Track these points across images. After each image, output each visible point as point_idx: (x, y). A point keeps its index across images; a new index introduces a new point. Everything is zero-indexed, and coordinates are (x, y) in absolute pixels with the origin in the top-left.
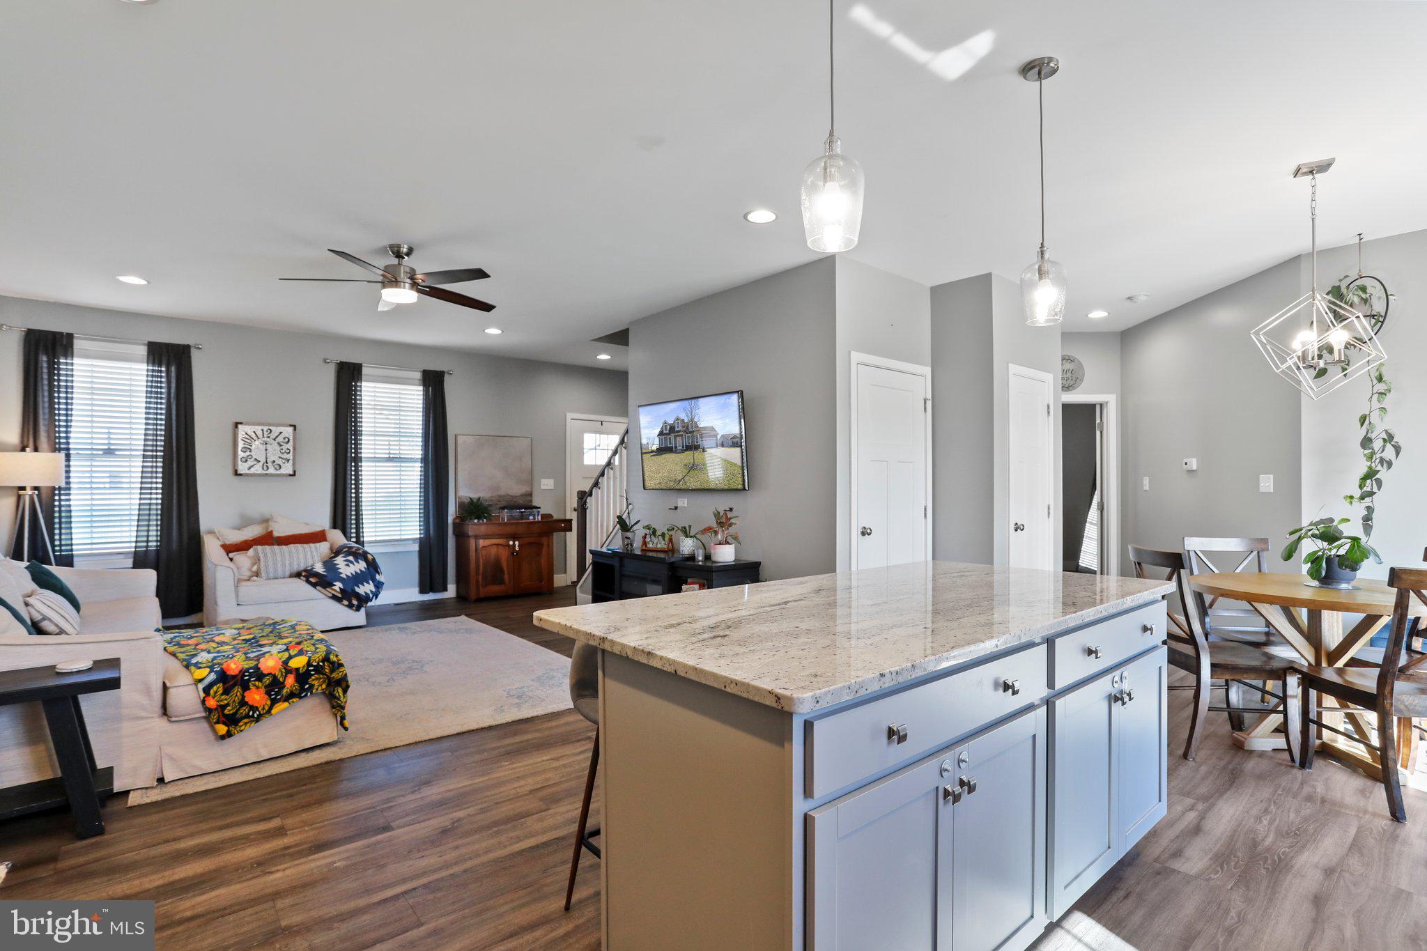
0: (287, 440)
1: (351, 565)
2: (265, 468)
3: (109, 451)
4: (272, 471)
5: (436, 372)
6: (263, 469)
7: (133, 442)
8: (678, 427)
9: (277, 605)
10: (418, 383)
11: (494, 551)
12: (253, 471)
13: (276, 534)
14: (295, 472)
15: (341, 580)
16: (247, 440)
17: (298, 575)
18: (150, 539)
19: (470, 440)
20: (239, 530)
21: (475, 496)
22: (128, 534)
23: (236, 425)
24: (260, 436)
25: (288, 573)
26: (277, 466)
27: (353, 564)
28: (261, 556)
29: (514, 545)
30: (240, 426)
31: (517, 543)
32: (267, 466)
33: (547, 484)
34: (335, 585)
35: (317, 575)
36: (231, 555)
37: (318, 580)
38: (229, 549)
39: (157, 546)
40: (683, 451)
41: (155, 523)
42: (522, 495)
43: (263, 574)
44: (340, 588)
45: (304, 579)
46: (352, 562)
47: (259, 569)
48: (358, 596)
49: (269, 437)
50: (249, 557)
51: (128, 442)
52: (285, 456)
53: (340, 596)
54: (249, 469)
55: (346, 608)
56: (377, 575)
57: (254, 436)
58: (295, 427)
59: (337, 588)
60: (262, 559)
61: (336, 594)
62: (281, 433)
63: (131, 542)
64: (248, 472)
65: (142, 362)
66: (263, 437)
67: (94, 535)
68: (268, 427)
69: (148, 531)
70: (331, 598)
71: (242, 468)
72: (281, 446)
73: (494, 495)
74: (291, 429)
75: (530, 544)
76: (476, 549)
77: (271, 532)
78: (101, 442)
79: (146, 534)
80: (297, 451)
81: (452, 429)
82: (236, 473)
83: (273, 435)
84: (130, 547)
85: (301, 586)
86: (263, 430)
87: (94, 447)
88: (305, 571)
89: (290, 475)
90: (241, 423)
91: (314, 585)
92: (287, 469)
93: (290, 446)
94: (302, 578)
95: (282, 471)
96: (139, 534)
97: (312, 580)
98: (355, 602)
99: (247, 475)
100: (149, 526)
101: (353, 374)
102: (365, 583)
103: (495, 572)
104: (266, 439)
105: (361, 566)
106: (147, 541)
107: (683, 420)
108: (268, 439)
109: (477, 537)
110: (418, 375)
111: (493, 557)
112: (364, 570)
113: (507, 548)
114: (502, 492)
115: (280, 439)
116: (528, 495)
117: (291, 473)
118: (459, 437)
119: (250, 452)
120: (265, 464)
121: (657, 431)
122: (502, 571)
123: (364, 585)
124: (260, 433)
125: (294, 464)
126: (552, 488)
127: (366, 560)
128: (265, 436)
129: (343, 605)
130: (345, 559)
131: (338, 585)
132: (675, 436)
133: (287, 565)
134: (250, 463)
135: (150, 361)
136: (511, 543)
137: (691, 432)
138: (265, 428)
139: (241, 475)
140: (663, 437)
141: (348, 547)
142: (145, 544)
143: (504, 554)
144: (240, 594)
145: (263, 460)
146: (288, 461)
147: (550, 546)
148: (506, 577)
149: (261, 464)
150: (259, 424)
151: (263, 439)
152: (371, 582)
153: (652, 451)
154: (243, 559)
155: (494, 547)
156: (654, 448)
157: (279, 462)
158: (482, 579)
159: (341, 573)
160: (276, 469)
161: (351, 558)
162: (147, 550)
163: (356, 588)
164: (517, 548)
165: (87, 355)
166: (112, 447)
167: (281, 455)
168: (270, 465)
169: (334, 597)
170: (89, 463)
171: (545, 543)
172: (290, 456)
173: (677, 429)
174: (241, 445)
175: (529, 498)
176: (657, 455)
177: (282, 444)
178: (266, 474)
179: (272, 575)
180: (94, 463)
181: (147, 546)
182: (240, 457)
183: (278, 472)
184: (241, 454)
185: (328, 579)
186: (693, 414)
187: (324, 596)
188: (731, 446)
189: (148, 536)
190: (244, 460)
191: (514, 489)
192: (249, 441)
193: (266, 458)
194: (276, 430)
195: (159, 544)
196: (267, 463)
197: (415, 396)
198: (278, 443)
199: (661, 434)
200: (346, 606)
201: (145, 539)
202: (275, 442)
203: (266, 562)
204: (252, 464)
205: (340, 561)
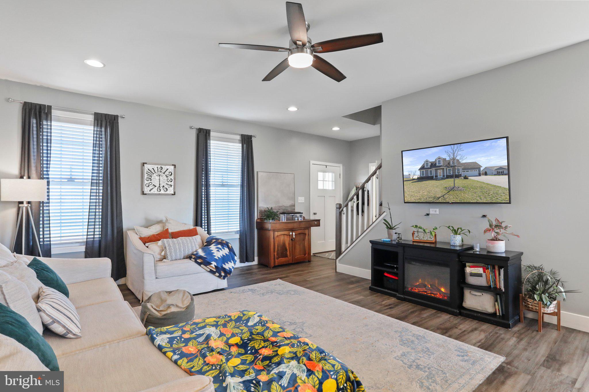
0: (171, 173)
1: (220, 251)
2: (159, 190)
3: (71, 180)
4: (162, 192)
5: (248, 135)
6: (158, 190)
7: (84, 174)
8: (439, 163)
9: (178, 277)
10: (238, 142)
11: (282, 238)
12: (152, 192)
13: (170, 231)
14: (175, 192)
15: (216, 260)
16: (149, 174)
17: (190, 257)
18: (96, 233)
19: (265, 174)
20: (147, 227)
21: (270, 206)
22: (81, 230)
23: (144, 164)
24: (156, 171)
25: (182, 257)
26: (165, 189)
27: (222, 250)
28: (166, 245)
29: (292, 234)
30: (145, 165)
31: (294, 233)
32: (160, 189)
33: (301, 199)
34: (212, 264)
35: (201, 257)
36: (147, 244)
37: (202, 261)
38: (145, 240)
39: (99, 238)
40: (443, 179)
41: (98, 223)
42: (290, 206)
43: (169, 257)
44: (215, 266)
45: (194, 260)
46: (220, 249)
47: (166, 253)
48: (224, 270)
49: (161, 172)
50: (159, 246)
51: (81, 174)
52: (170, 183)
53: (215, 270)
54: (150, 191)
55: (217, 278)
56: (235, 257)
57: (153, 171)
58: (175, 166)
59: (213, 265)
60: (167, 248)
61: (212, 269)
62: (167, 169)
63: (83, 235)
64: (150, 192)
65: (91, 125)
66: (158, 172)
67: (63, 231)
68: (160, 166)
69: (94, 228)
70: (209, 272)
71: (146, 190)
72: (167, 177)
73: (277, 206)
74: (173, 167)
75: (300, 234)
76: (274, 238)
77: (167, 229)
78: (66, 174)
79: (93, 230)
80: (176, 180)
81: (257, 168)
82: (143, 193)
83: (163, 171)
84: (83, 239)
85: (191, 264)
86: (157, 167)
87: (63, 177)
88: (193, 254)
89: (172, 195)
90: (146, 163)
91: (200, 264)
92: (171, 191)
93: (172, 177)
94: (192, 259)
95: (168, 192)
96: (89, 230)
97: (199, 261)
98: (223, 274)
99: (149, 194)
100: (95, 225)
101: (206, 135)
102: (229, 262)
103: (283, 251)
104: (159, 173)
105: (226, 251)
106: (94, 235)
107: (445, 159)
108: (161, 173)
109: (274, 231)
110: (238, 137)
111: (281, 242)
112: (228, 254)
113: (289, 236)
114: (280, 205)
115: (167, 173)
116: (293, 206)
117: (173, 193)
118: (259, 173)
119: (151, 180)
120: (159, 188)
121: (420, 167)
122: (286, 250)
123: (228, 263)
124: (156, 169)
125: (174, 188)
126: (304, 202)
127: (228, 247)
128: (159, 171)
129: (216, 276)
130: (216, 247)
131: (214, 264)
132: (436, 170)
133: (182, 251)
134: (151, 187)
135: (96, 125)
136: (291, 233)
137: (451, 167)
138: (159, 166)
139: (146, 194)
140: (424, 170)
141: (215, 239)
142: (93, 236)
143: (287, 240)
144: (158, 271)
145: (158, 185)
146: (171, 186)
147: (309, 235)
148: (288, 253)
149: (156, 188)
150: (155, 164)
151: (158, 173)
152: (232, 261)
153: (414, 179)
154: (155, 248)
155: (282, 235)
156: (416, 177)
157: (166, 186)
158: (277, 254)
159: (215, 256)
160: (164, 191)
161: (220, 246)
162: (94, 240)
163: (223, 265)
164: (294, 237)
165: (59, 120)
166: (73, 177)
167: (167, 183)
168: (161, 188)
169: (211, 272)
170: (59, 187)
171: (307, 233)
172: (172, 183)
173: (437, 165)
174: (146, 176)
175: (293, 208)
176: (417, 182)
177: (168, 176)
178: (159, 194)
179: (174, 258)
180: (62, 187)
181: (94, 238)
182: (145, 184)
183: (166, 193)
184: (146, 182)
185: (208, 260)
186: (455, 155)
187: (205, 271)
188: (495, 175)
189: (94, 232)
190: (147, 185)
191: (286, 203)
192: (150, 174)
193: (160, 184)
194: (165, 168)
195: (100, 236)
196: (160, 187)
197: (237, 148)
198: (166, 176)
199: (422, 168)
200: (218, 276)
201: (93, 233)
202: (164, 175)
203: (170, 249)
204: (152, 188)
205: (213, 247)
